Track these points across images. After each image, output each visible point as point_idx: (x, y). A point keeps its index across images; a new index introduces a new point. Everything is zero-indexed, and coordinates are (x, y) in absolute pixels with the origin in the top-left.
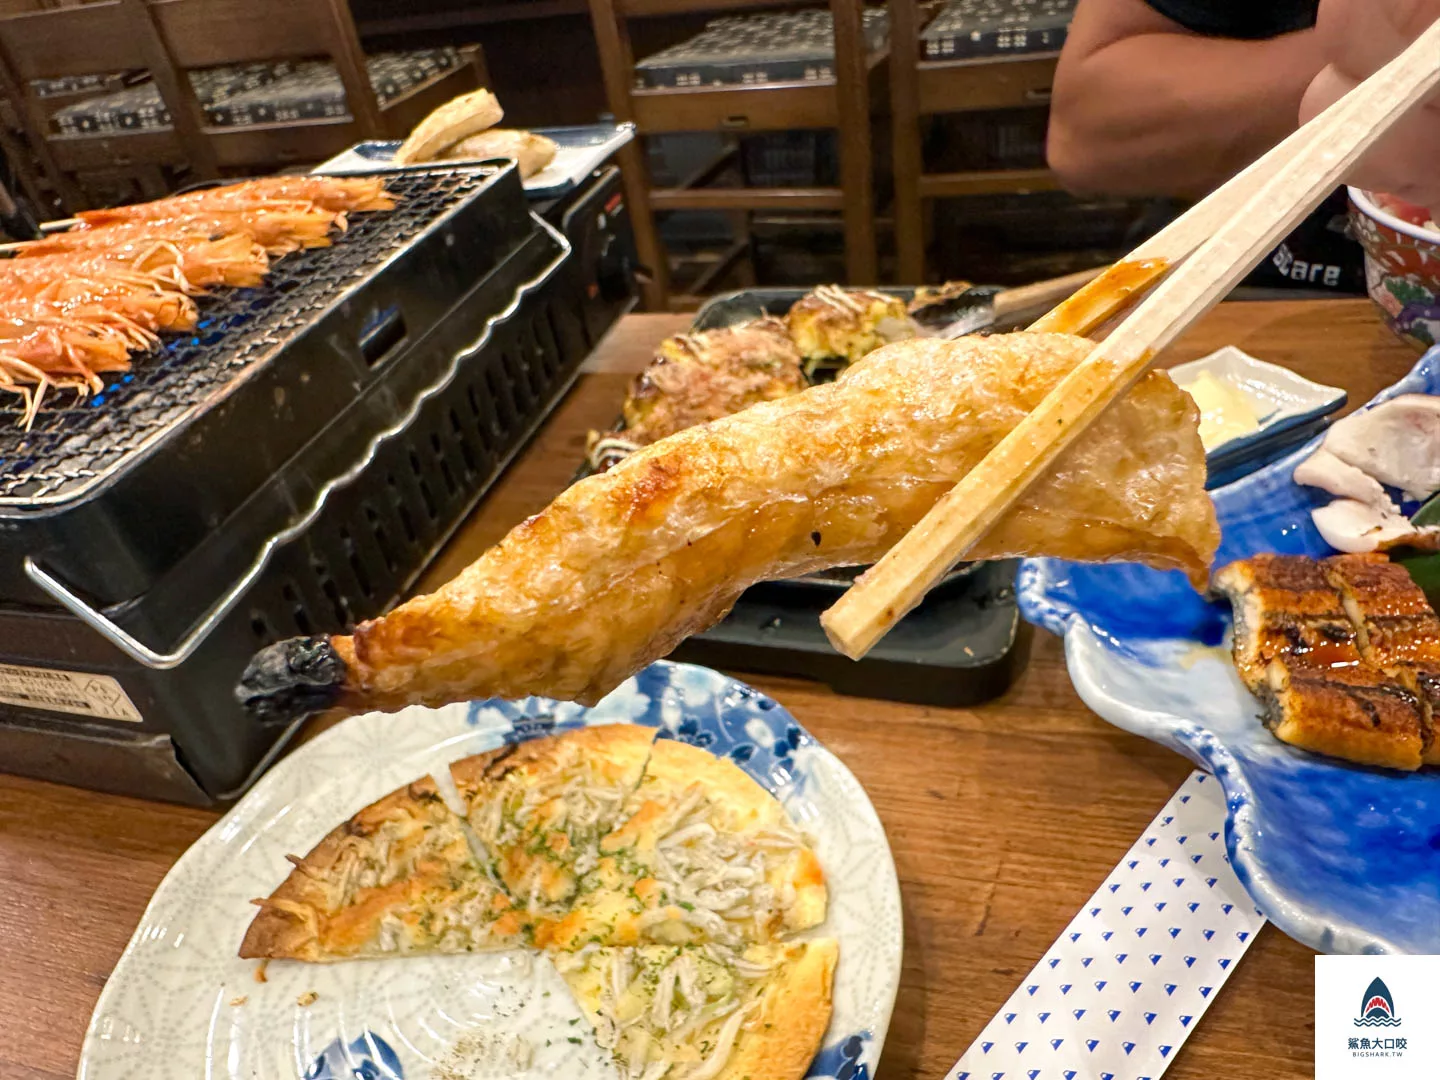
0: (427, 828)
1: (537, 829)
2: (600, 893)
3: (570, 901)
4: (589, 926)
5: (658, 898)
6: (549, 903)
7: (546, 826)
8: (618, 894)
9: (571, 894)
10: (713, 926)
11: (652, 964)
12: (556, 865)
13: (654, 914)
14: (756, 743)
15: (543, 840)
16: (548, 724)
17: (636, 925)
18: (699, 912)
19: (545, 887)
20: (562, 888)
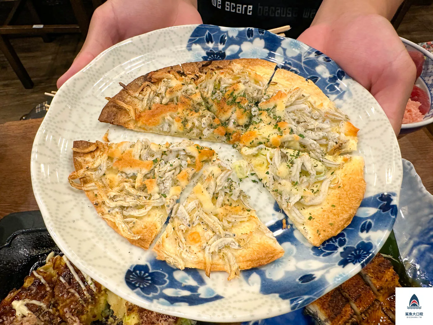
1: (232, 94)
2: (262, 124)
3: (247, 126)
4: (259, 137)
5: (289, 131)
6: (239, 126)
7: (236, 93)
8: (270, 126)
9: (247, 124)
10: (313, 145)
11: (291, 155)
12: (242, 110)
13: (287, 136)
14: (320, 76)
15: (235, 99)
17: (280, 140)
18: (306, 139)
19: (238, 118)
20: (244, 120)
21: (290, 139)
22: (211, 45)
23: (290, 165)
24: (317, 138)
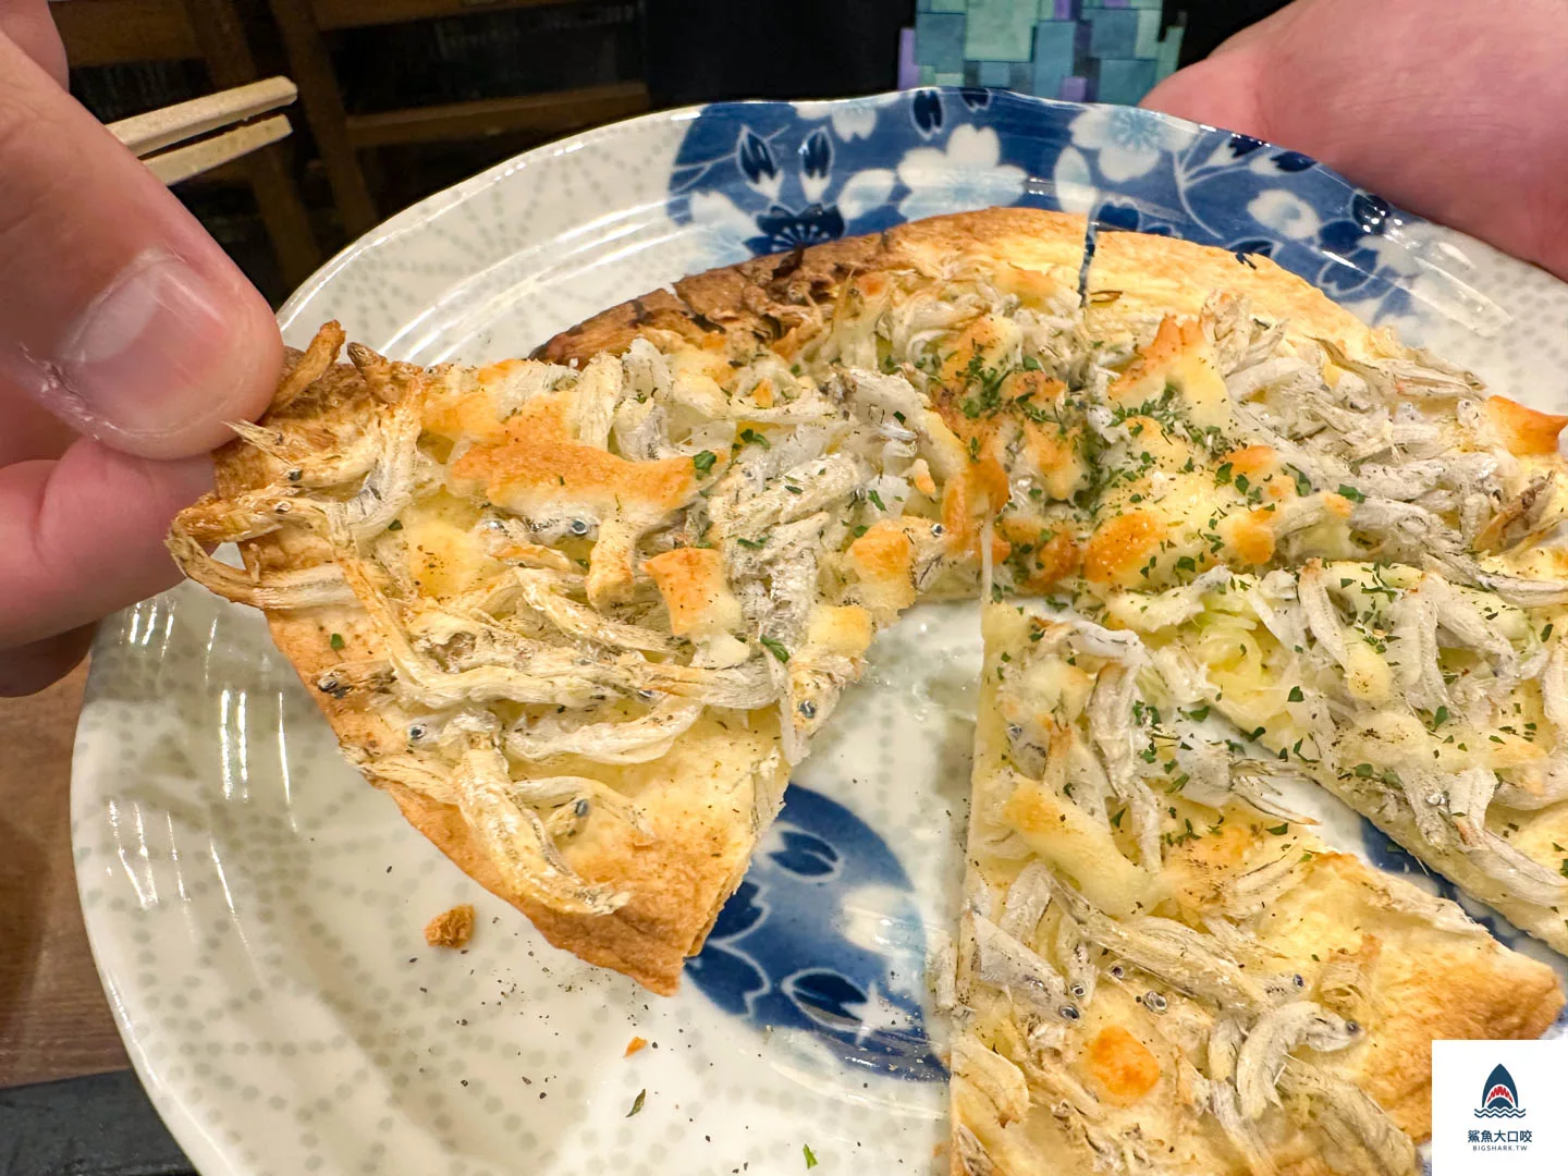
0: (736, 365)
1: (975, 366)
2: (1158, 476)
3: (1086, 498)
4: (1176, 535)
5: (1290, 481)
6: (1052, 502)
7: (990, 363)
8: (1194, 475)
9: (1085, 486)
12: (1052, 428)
15: (992, 387)
16: (830, 223)
17: (1268, 531)
19: (1047, 469)
20: (1070, 476)
21: (1310, 519)
22: (769, 188)
23: (1380, 635)
24: (1416, 489)
